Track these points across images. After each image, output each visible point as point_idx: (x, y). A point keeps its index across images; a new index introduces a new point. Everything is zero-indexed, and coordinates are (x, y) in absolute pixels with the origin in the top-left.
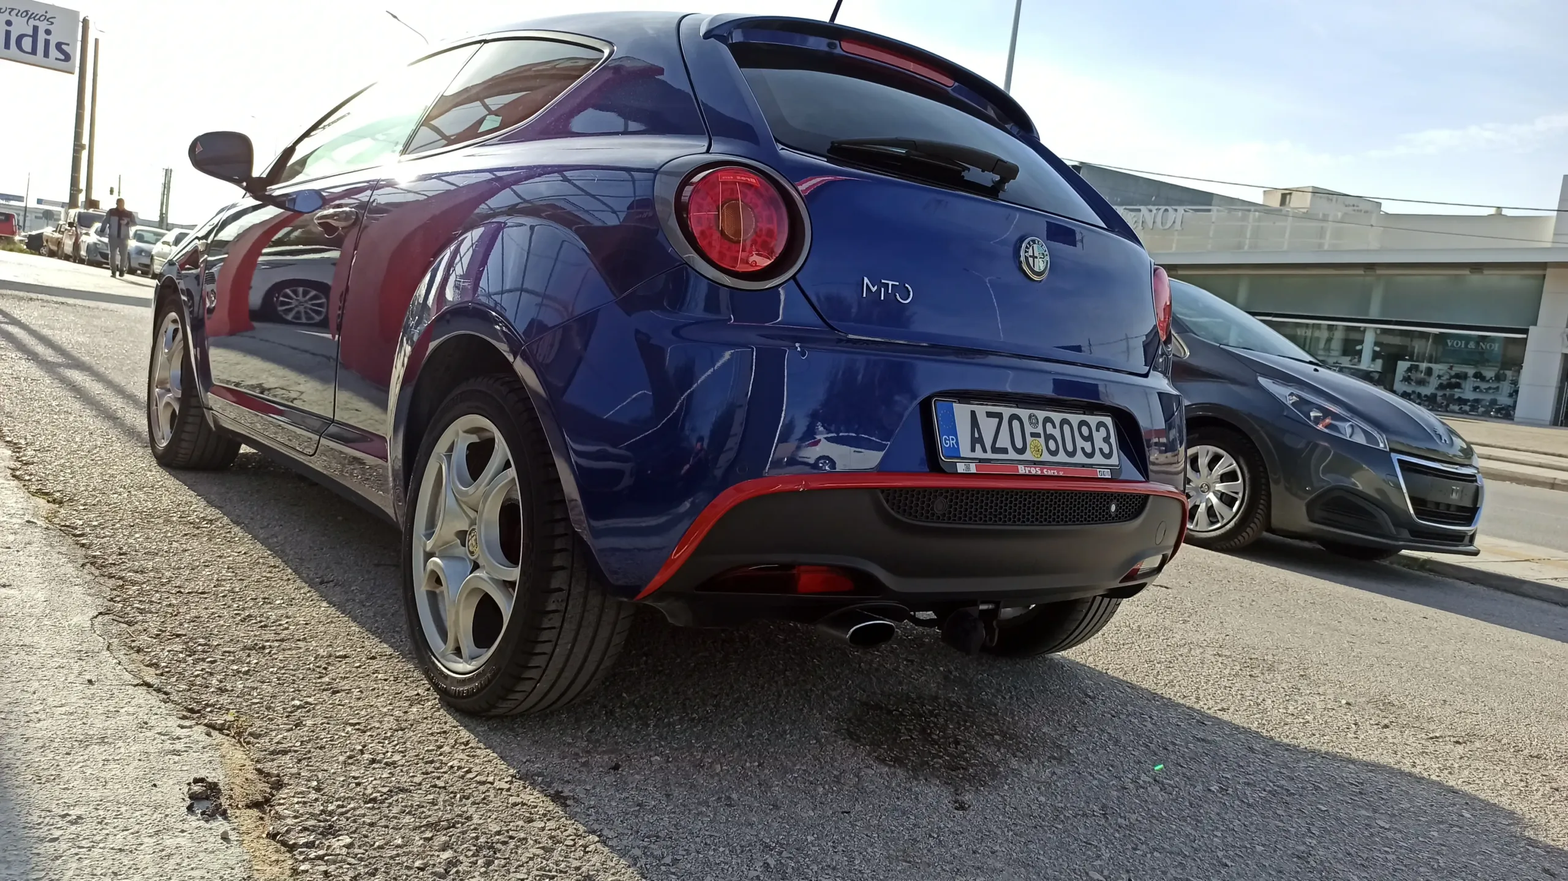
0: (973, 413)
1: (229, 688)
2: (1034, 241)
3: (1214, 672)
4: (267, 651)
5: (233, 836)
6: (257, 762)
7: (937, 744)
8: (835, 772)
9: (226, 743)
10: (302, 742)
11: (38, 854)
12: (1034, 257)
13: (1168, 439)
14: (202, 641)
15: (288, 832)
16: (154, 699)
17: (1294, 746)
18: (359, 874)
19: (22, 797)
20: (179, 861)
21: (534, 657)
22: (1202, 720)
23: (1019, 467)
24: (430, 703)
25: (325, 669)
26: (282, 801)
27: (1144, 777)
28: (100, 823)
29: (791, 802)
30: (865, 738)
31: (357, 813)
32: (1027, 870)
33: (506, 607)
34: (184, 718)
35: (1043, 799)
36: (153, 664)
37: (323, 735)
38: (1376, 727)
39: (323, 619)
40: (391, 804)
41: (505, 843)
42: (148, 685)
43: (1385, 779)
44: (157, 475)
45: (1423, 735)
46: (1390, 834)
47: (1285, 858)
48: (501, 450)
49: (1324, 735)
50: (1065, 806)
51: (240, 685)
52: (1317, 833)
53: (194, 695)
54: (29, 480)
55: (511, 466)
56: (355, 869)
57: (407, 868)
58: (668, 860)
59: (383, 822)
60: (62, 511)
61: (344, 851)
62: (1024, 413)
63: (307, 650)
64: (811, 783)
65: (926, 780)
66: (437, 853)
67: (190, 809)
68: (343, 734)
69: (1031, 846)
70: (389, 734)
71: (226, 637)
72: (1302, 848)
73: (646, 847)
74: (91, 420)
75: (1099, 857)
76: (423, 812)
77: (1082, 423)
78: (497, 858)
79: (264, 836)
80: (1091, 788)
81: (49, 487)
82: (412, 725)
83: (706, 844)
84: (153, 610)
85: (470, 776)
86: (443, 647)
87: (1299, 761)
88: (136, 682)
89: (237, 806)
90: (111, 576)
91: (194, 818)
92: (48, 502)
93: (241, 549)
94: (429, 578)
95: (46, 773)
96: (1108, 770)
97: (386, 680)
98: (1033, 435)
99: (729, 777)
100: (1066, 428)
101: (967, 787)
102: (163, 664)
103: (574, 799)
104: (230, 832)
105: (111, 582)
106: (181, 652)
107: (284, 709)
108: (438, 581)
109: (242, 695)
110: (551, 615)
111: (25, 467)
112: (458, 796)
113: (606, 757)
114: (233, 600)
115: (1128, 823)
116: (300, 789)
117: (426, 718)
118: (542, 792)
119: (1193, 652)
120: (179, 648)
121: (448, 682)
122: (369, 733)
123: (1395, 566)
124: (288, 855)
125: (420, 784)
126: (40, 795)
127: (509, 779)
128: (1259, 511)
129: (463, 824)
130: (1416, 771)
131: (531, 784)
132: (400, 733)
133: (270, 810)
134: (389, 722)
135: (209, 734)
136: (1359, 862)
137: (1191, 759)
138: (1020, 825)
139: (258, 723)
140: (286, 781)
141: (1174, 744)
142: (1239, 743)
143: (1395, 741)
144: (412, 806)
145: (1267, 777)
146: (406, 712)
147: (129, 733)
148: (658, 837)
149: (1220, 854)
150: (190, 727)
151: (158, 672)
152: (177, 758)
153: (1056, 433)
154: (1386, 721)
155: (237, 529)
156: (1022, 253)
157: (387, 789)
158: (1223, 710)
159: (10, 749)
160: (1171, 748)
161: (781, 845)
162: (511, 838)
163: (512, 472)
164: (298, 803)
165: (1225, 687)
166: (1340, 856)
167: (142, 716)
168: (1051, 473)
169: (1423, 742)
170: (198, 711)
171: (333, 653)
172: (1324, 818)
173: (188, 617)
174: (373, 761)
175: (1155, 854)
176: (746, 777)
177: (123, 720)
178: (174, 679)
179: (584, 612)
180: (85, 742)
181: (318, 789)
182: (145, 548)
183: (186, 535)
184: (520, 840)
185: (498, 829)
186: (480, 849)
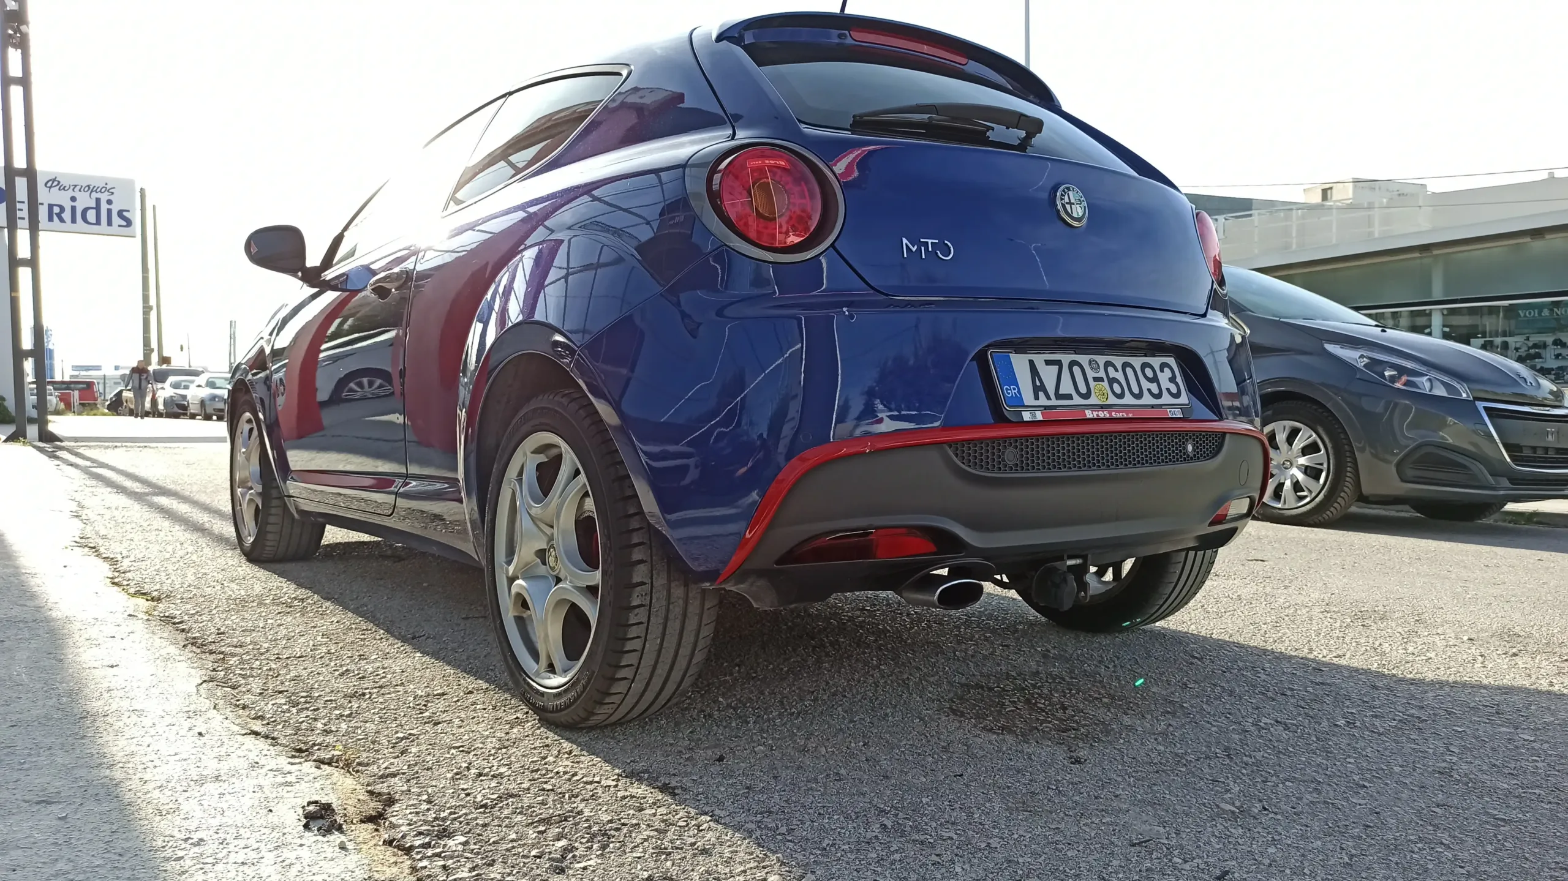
0: (1031, 362)
1: (334, 728)
2: (1068, 189)
3: (1324, 626)
4: (367, 696)
5: (350, 846)
6: (367, 785)
7: (1044, 711)
8: (942, 744)
9: (337, 774)
10: (409, 765)
11: (166, 871)
12: (1070, 203)
13: (1241, 403)
14: (304, 694)
15: (404, 837)
16: (262, 744)
17: (1419, 680)
18: (477, 865)
19: (145, 827)
20: (301, 869)
21: (626, 655)
22: (1319, 667)
23: (1086, 411)
24: (530, 724)
25: (425, 705)
26: (395, 813)
27: (1264, 720)
28: (222, 843)
29: (901, 771)
30: (969, 714)
31: (470, 817)
32: (1154, 808)
33: (591, 611)
34: (293, 757)
35: (1162, 748)
36: (259, 717)
37: (429, 758)
38: (1504, 656)
39: (418, 666)
40: (501, 808)
41: (617, 830)
42: (256, 734)
43: (1522, 699)
44: (247, 569)
45: (1557, 659)
46: (1536, 745)
47: (1426, 775)
48: (570, 460)
49: (1449, 668)
50: (1186, 752)
51: (344, 726)
52: (1457, 751)
53: (300, 738)
54: (128, 585)
55: (580, 473)
56: (473, 861)
57: (524, 857)
58: (783, 830)
59: (496, 822)
60: (160, 605)
61: (460, 848)
62: (1084, 359)
63: (406, 692)
64: (919, 755)
65: (1037, 742)
66: (551, 843)
67: (306, 827)
68: (448, 756)
69: (1155, 788)
70: (493, 752)
71: (327, 689)
72: (1444, 765)
73: (759, 822)
74: (179, 532)
75: (1227, 791)
76: (534, 811)
77: (1145, 366)
78: (612, 842)
79: (381, 843)
80: (1210, 735)
81: (147, 588)
82: (514, 743)
83: (820, 814)
84: (255, 674)
85: (575, 778)
86: (536, 667)
87: (1426, 692)
88: (244, 732)
89: (352, 822)
90: (211, 652)
91: (311, 834)
92: (147, 600)
93: (333, 619)
94: (515, 604)
95: (167, 807)
96: (1226, 717)
97: (485, 709)
98: (1096, 379)
99: (835, 757)
100: (1129, 370)
101: (1081, 744)
102: (268, 716)
103: (682, 788)
104: (347, 843)
105: (212, 657)
106: (285, 704)
107: (389, 741)
108: (525, 605)
109: (347, 733)
110: (637, 611)
111: (123, 575)
112: (567, 796)
113: (710, 752)
114: (330, 660)
115: (1253, 760)
116: (411, 802)
117: (527, 736)
118: (647, 786)
119: (1299, 612)
120: (283, 701)
121: (545, 699)
122: (473, 753)
123: (1500, 523)
124: (406, 857)
125: (528, 789)
126: (163, 825)
127: (616, 777)
128: (1348, 479)
129: (574, 817)
130: (1556, 688)
131: (637, 780)
132: (504, 750)
133: (384, 823)
134: (491, 742)
135: (318, 768)
136: (1507, 772)
137: (1312, 701)
138: (1141, 771)
139: (365, 755)
140: (397, 798)
141: (1292, 690)
142: (1361, 683)
143: (1528, 666)
144: (522, 807)
145: (1395, 709)
146: (507, 733)
147: (242, 772)
148: (770, 812)
149: (1356, 778)
150: (300, 763)
151: (264, 723)
152: (289, 789)
153: (1120, 376)
154: (1514, 650)
155: (328, 604)
156: (1058, 202)
157: (496, 796)
158: (1339, 656)
159: (130, 790)
160: (1289, 693)
161: (896, 809)
162: (623, 824)
163: (582, 478)
164: (410, 813)
165: (1338, 638)
166: (1485, 768)
167: (253, 757)
168: (1119, 415)
169: (1558, 664)
170: (307, 750)
171: (431, 693)
172: (1462, 738)
173: (288, 677)
174: (480, 775)
175: (1287, 783)
176: (853, 756)
177: (234, 762)
178: (280, 727)
179: (669, 604)
180: (201, 781)
181: (429, 802)
182: (242, 627)
183: (280, 613)
184: (633, 825)
185: (610, 818)
186: (594, 836)
